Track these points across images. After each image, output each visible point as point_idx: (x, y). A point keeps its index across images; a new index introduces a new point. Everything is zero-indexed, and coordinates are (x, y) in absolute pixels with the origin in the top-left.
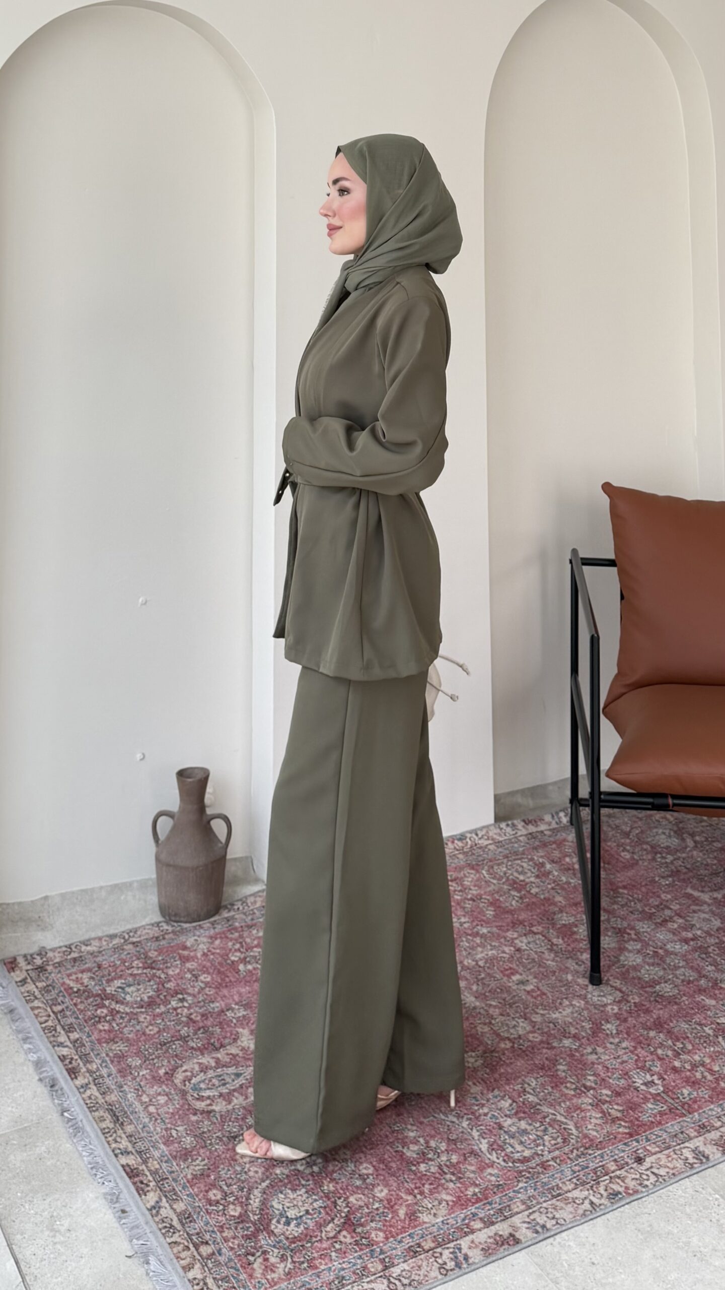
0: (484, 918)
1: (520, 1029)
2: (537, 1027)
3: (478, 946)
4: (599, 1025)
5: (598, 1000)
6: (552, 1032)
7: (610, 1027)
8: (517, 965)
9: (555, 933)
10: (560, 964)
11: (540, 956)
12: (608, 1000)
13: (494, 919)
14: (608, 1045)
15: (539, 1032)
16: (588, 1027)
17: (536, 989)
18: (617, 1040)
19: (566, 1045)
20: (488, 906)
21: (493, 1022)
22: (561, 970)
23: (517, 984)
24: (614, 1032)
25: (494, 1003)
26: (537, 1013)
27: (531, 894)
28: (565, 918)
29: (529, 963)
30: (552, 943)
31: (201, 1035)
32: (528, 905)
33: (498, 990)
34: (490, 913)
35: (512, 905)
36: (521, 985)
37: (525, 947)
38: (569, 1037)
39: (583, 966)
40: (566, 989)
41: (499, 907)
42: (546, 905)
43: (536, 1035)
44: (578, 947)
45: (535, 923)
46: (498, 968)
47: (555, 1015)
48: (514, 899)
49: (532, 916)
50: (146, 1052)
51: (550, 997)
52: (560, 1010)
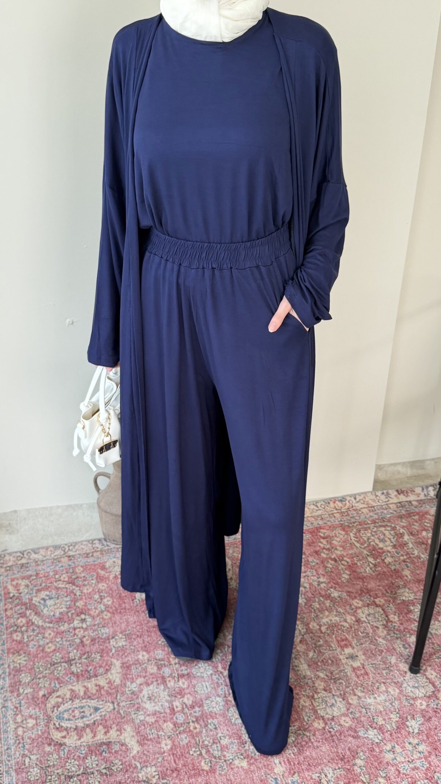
0: (340, 581)
1: (335, 709)
2: (351, 710)
3: (327, 610)
4: (405, 720)
5: (411, 691)
6: (362, 719)
7: (414, 725)
8: (353, 637)
9: (393, 609)
10: (389, 645)
11: (374, 631)
12: (419, 693)
13: (347, 583)
14: (407, 745)
15: (351, 716)
16: (394, 720)
17: (361, 666)
18: (416, 741)
19: (370, 737)
20: (346, 569)
21: (316, 696)
22: (388, 650)
23: (347, 658)
24: (416, 731)
25: (322, 675)
26: (355, 695)
27: (385, 563)
28: (407, 594)
29: (363, 637)
30: (389, 619)
31: (83, 660)
32: (379, 574)
33: (330, 662)
34: (346, 576)
35: (365, 572)
36: (350, 660)
37: (364, 619)
38: (375, 728)
39: (407, 650)
40: (386, 673)
41: (354, 572)
42: (394, 577)
43: (348, 719)
44: (409, 628)
45: (380, 594)
46: (336, 637)
47: (370, 700)
48: (369, 565)
49: (379, 586)
50: (38, 670)
51: (371, 679)
52: (376, 696)
